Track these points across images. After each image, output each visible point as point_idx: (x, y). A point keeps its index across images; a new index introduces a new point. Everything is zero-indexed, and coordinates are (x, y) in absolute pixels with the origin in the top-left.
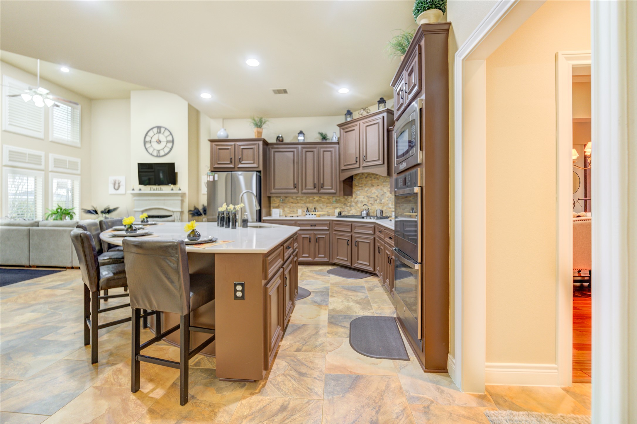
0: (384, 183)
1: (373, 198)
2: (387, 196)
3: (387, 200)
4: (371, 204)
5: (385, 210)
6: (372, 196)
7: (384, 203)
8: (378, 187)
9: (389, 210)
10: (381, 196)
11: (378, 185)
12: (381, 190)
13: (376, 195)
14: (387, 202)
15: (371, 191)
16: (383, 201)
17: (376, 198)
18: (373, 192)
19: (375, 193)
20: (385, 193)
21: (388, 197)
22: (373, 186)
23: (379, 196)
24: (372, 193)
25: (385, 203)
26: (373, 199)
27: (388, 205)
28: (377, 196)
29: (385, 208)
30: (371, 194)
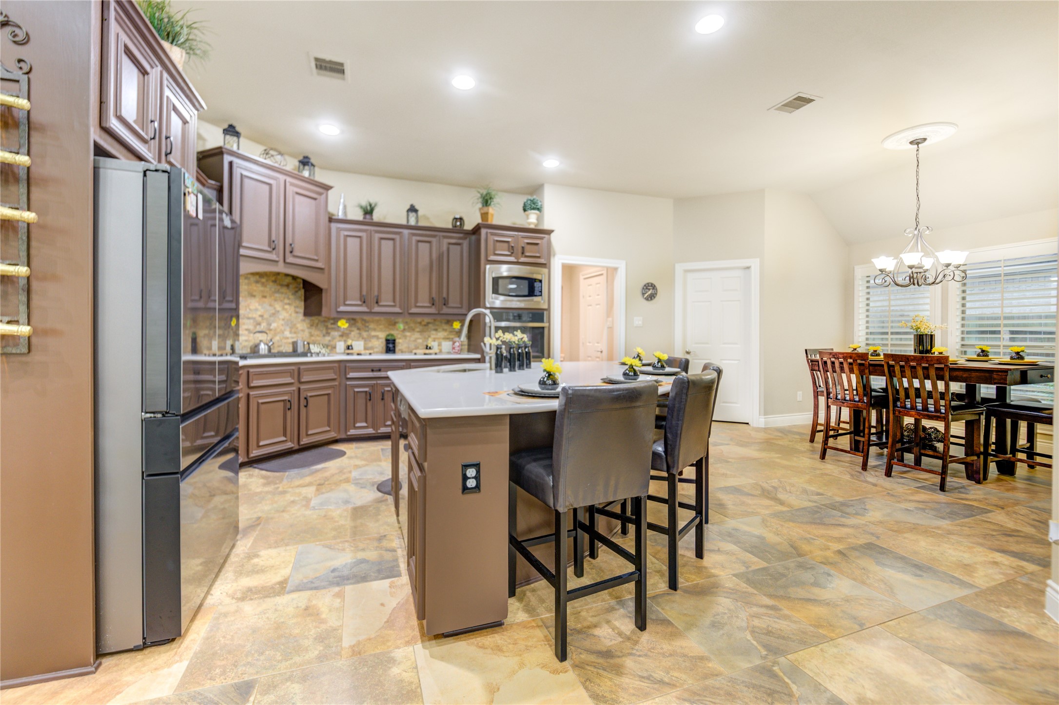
0: (277, 295)
1: (254, 319)
2: (281, 317)
3: (282, 325)
4: (246, 330)
5: (278, 341)
6: (250, 316)
7: (275, 330)
8: (264, 299)
9: (285, 341)
10: (270, 316)
11: (265, 297)
12: (271, 305)
13: (259, 313)
14: (283, 328)
15: (248, 305)
16: (274, 325)
17: (260, 319)
18: (252, 307)
19: (256, 310)
20: (278, 311)
21: (283, 320)
22: (254, 296)
23: (266, 316)
24: (250, 310)
25: (278, 330)
26: (252, 321)
27: (283, 333)
28: (261, 316)
29: (277, 338)
30: (248, 310)
